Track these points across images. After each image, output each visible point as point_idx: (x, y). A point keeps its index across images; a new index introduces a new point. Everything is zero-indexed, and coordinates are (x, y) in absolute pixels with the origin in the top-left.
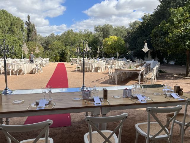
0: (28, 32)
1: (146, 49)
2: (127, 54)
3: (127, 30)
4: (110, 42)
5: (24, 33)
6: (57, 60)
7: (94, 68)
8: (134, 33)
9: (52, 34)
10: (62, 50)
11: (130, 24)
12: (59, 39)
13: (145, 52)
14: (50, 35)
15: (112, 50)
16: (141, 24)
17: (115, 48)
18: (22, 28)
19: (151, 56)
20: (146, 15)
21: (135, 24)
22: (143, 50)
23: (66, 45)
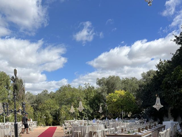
0: (14, 90)
1: (158, 105)
2: (141, 114)
3: (140, 82)
4: (115, 98)
5: (10, 92)
6: (49, 123)
7: (87, 132)
8: (148, 85)
9: (44, 91)
10: (56, 110)
11: (143, 74)
12: (53, 97)
13: (158, 109)
14: (42, 92)
15: (119, 108)
16: (156, 74)
17: (122, 106)
18: (8, 85)
19: (171, 115)
20: (162, 61)
21: (149, 74)
22: (154, 106)
23: (61, 104)
